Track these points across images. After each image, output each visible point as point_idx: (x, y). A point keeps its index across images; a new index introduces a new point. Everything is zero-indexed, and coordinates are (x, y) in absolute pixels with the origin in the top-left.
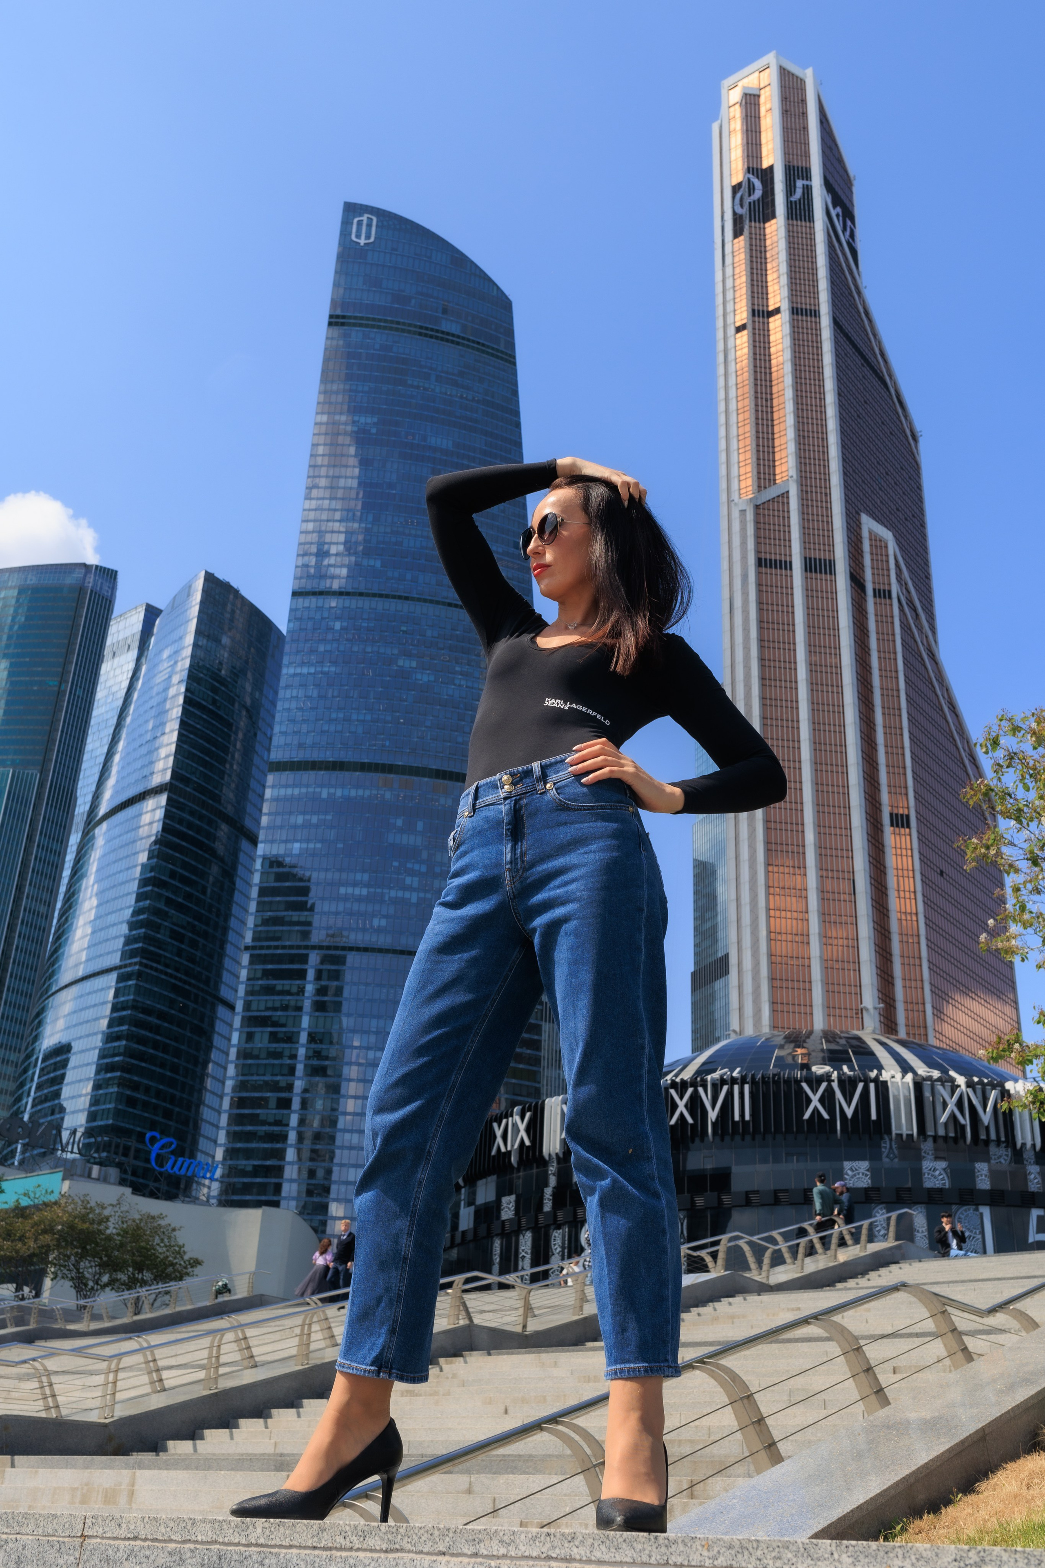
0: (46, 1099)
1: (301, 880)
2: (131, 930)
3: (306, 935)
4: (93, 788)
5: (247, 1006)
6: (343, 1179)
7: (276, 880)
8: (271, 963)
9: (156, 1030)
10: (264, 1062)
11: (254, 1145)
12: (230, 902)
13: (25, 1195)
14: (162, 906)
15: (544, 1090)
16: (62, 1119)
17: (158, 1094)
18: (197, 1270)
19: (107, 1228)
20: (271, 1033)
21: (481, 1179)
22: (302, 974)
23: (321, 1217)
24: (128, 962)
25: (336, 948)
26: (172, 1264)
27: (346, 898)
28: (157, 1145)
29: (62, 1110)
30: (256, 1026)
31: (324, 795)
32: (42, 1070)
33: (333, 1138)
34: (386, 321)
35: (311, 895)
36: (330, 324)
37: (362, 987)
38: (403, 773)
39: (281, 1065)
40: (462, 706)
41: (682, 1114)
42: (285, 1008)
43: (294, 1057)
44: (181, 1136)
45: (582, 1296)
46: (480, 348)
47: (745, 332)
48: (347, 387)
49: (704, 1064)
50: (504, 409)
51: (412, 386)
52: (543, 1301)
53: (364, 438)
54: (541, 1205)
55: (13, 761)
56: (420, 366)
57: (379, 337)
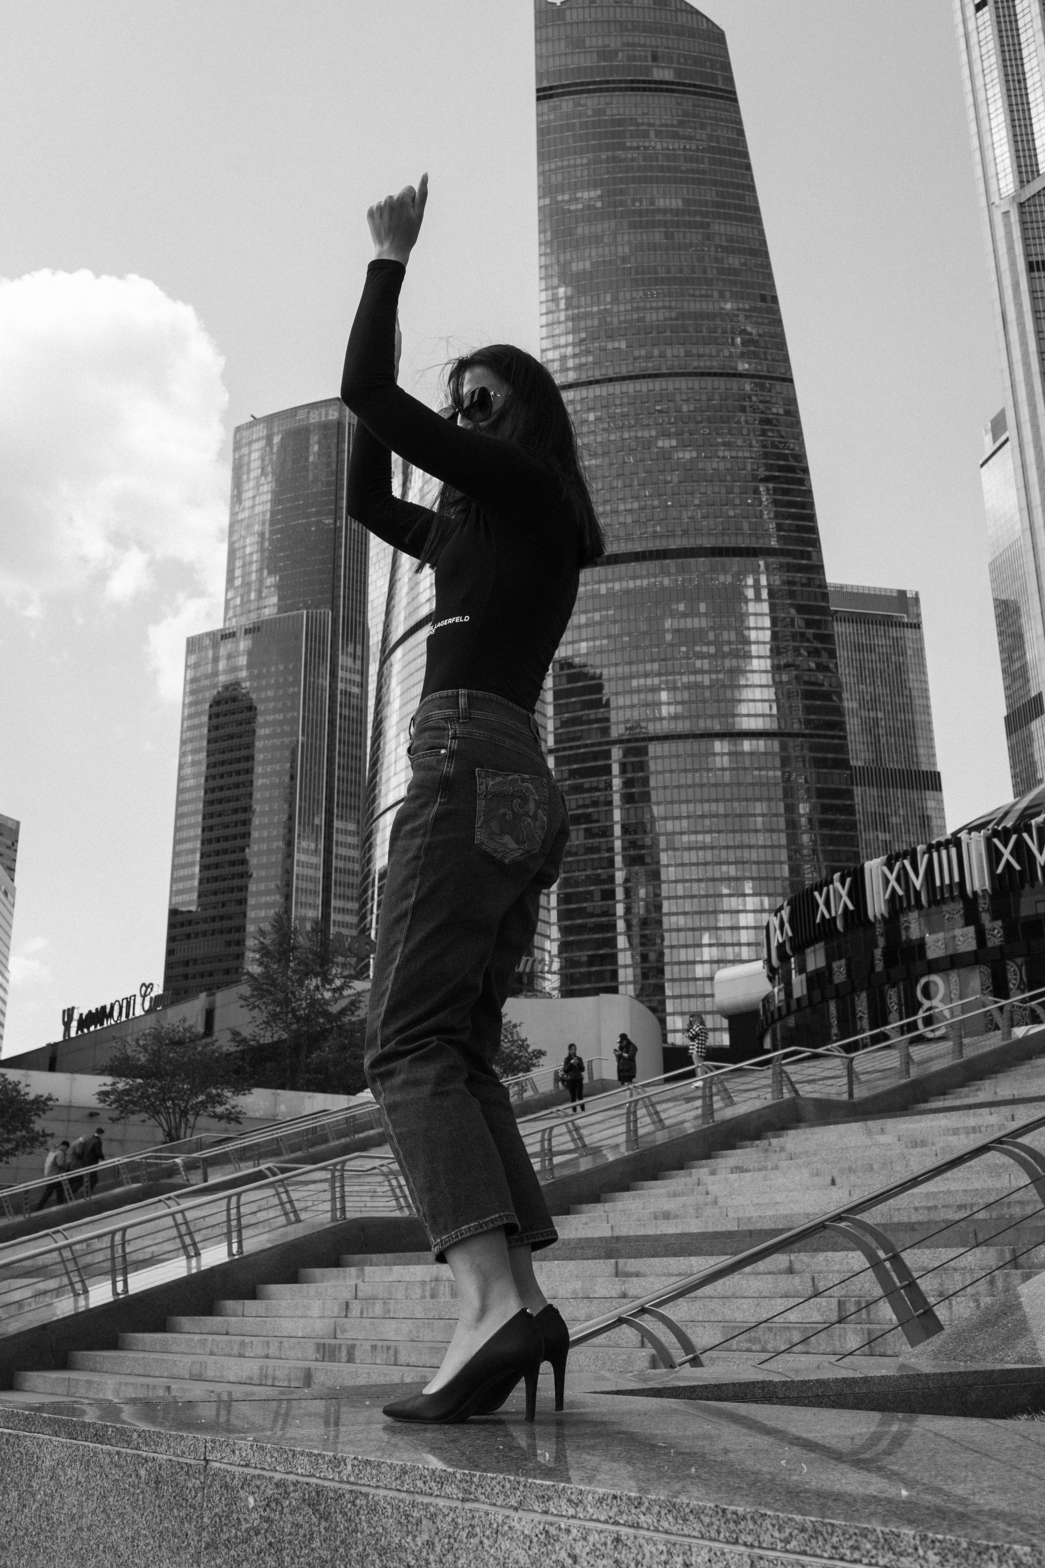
1: (593, 677)
3: (606, 731)
4: (383, 617)
6: (675, 959)
7: (569, 682)
8: (576, 763)
10: (584, 857)
11: (586, 937)
15: (863, 853)
18: (542, 1060)
20: (586, 830)
21: (809, 946)
22: (608, 770)
23: (659, 998)
25: (637, 740)
26: (519, 1058)
27: (639, 691)
31: (603, 591)
33: (660, 923)
34: (595, 83)
35: (604, 692)
36: (539, 99)
37: (668, 775)
38: (678, 557)
39: (601, 859)
40: (728, 478)
41: (1008, 862)
42: (595, 804)
43: (611, 849)
45: (908, 1060)
46: (698, 91)
47: (986, 9)
48: (565, 163)
49: (1027, 808)
50: (731, 153)
51: (632, 148)
52: (869, 1067)
53: (591, 214)
54: (872, 966)
55: (305, 602)
56: (637, 125)
57: (591, 102)
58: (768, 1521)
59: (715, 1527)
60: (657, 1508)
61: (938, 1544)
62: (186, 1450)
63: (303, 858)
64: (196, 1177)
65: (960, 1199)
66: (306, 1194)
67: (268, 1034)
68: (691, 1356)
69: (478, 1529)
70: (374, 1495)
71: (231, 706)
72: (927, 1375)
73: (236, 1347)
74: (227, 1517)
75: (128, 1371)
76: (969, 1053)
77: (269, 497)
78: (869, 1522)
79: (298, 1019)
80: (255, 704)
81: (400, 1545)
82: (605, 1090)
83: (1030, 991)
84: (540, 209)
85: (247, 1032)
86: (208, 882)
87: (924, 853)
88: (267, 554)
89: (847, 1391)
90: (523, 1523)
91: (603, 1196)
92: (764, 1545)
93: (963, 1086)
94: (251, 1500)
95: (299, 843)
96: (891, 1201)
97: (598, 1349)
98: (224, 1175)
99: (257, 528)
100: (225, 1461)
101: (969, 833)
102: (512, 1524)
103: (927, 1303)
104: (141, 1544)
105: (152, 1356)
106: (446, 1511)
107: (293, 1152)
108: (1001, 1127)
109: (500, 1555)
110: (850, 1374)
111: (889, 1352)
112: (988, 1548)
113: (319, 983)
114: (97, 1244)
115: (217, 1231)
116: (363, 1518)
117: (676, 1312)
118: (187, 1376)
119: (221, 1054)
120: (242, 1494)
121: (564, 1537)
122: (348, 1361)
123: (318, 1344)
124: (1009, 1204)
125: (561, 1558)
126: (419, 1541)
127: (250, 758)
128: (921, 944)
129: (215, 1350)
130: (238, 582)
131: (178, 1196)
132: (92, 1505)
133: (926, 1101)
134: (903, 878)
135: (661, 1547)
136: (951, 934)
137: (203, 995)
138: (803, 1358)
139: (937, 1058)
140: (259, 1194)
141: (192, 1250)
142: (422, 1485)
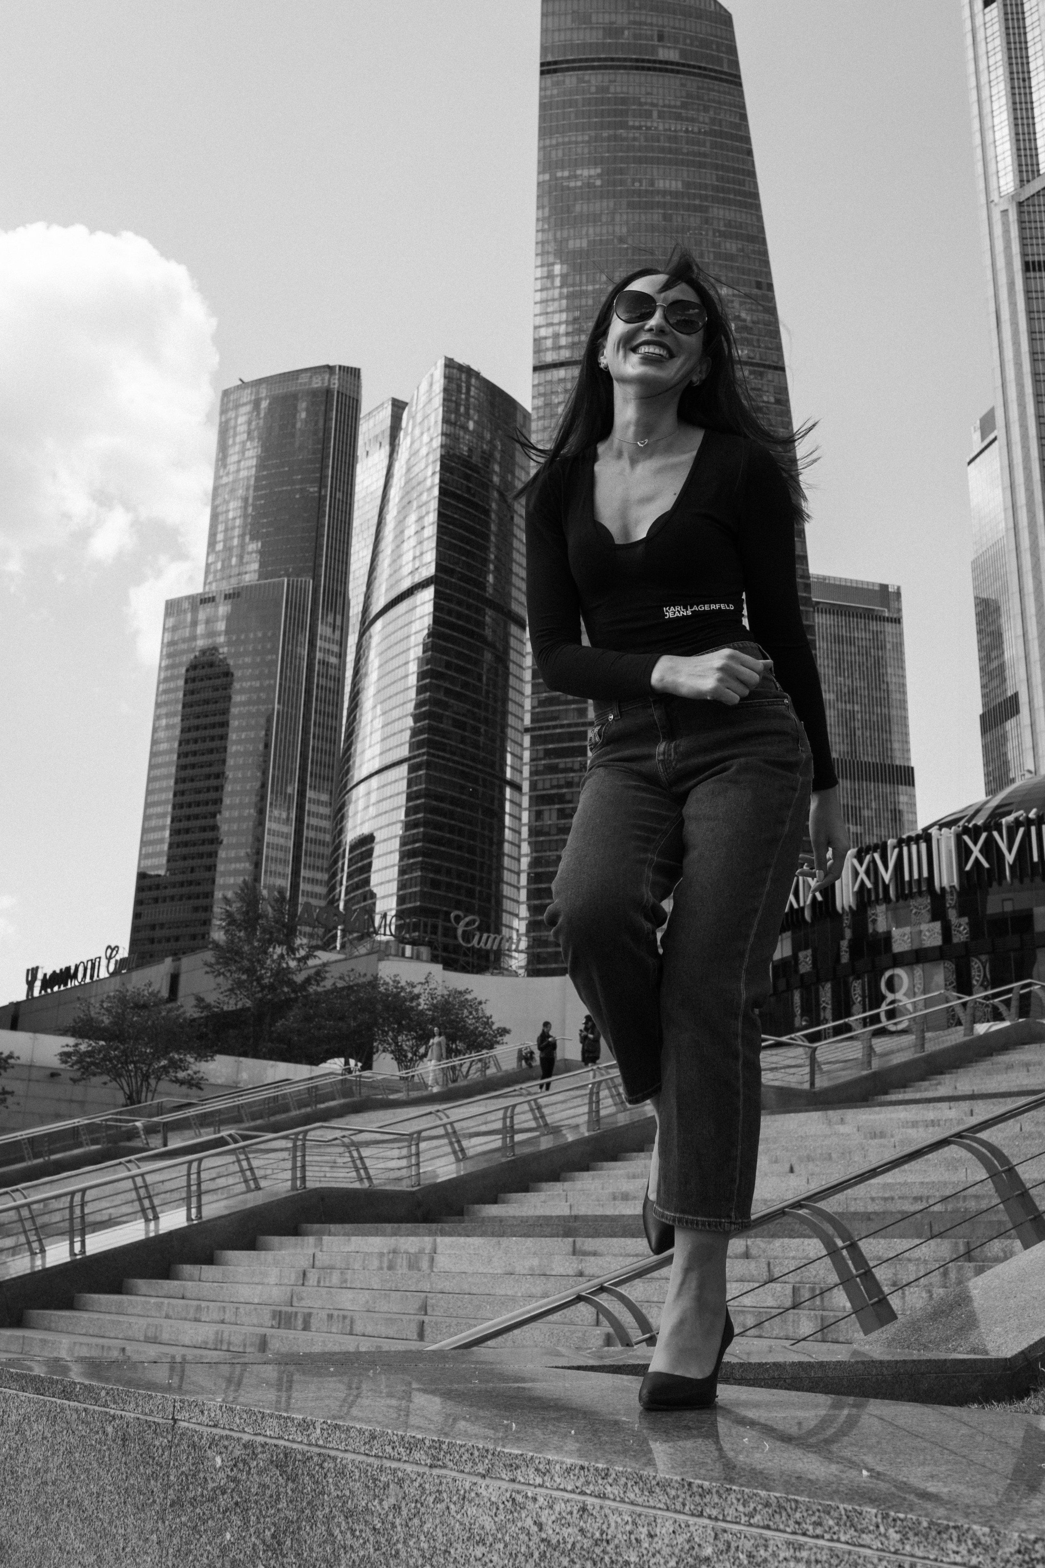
0: (357, 887)
2: (415, 722)
4: (364, 589)
5: (533, 786)
8: (552, 743)
9: (451, 815)
10: (556, 838)
12: (506, 686)
13: (341, 978)
14: (441, 696)
16: (374, 904)
17: (460, 875)
18: (506, 1038)
19: (419, 1005)
20: (559, 810)
24: (416, 753)
26: (484, 1035)
28: (462, 923)
29: (373, 895)
30: (543, 805)
32: (350, 860)
34: (599, 60)
36: (542, 73)
41: (977, 859)
42: (569, 784)
44: (484, 913)
45: (870, 1051)
46: (702, 72)
47: (994, 5)
48: (567, 139)
49: (998, 807)
50: (733, 137)
51: (633, 127)
52: (831, 1057)
53: (589, 192)
54: (838, 957)
55: (287, 570)
56: (641, 104)
57: (594, 79)
58: (733, 1496)
59: (681, 1500)
60: (624, 1480)
61: (899, 1523)
62: (155, 1409)
63: (274, 826)
64: (155, 1141)
65: (917, 1191)
66: (267, 1162)
67: (232, 1002)
68: (647, 1335)
69: (445, 1495)
70: (342, 1459)
71: (208, 671)
72: (881, 1362)
73: (192, 1311)
74: (194, 1475)
75: (84, 1331)
76: (931, 1047)
77: (254, 462)
78: (832, 1499)
79: (263, 987)
80: (232, 670)
81: (367, 1508)
82: (568, 1070)
83: (993, 988)
84: (539, 184)
85: (211, 998)
86: (178, 846)
87: (894, 847)
88: (249, 520)
89: (803, 1374)
90: (491, 1490)
91: (563, 1175)
92: (729, 1519)
93: (923, 1080)
94: (218, 1460)
95: (271, 811)
96: (849, 1191)
97: (553, 1326)
98: (184, 1140)
99: (240, 492)
100: (194, 1420)
101: (940, 829)
102: (480, 1491)
103: (882, 1292)
104: (106, 1499)
105: (108, 1317)
106: (414, 1476)
107: (254, 1119)
108: (960, 1122)
109: (466, 1521)
110: (805, 1359)
111: (841, 1339)
112: (947, 1527)
113: (285, 952)
114: (55, 1204)
115: (176, 1196)
116: (331, 1480)
117: (635, 1291)
118: (142, 1338)
119: (185, 1019)
120: (209, 1453)
121: (530, 1505)
122: (304, 1329)
123: (274, 1312)
124: (965, 1197)
125: (526, 1525)
126: (386, 1505)
127: (225, 724)
128: (888, 937)
129: (171, 1313)
130: (219, 547)
131: (138, 1160)
132: (57, 1460)
133: (886, 1093)
134: (872, 871)
135: (627, 1518)
136: (917, 929)
137: (169, 960)
138: (756, 1341)
139: (898, 1051)
140: (219, 1161)
141: (150, 1214)
142: (391, 1450)
